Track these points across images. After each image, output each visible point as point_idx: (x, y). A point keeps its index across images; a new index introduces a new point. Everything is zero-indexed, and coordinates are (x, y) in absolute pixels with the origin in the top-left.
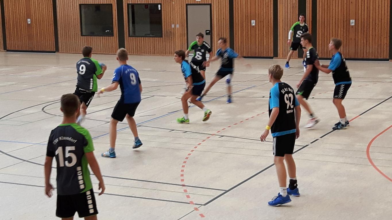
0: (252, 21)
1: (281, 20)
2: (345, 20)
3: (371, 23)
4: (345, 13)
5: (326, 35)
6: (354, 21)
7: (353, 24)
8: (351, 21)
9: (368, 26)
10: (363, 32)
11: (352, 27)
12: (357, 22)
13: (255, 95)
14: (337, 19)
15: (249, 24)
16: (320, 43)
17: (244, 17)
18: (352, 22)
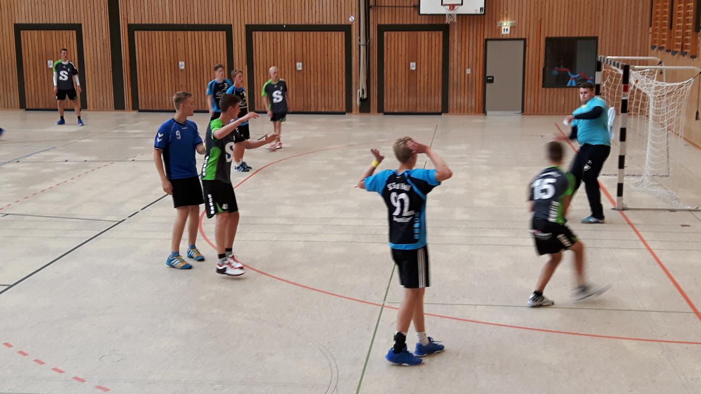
0: (49, 62)
1: (89, 61)
2: (172, 62)
3: (205, 67)
4: (172, 53)
5: (149, 80)
6: (183, 63)
7: (183, 67)
8: (180, 63)
9: (202, 70)
10: (195, 76)
11: (182, 70)
12: (187, 65)
13: (55, 159)
14: (162, 60)
15: (45, 66)
16: (143, 91)
17: (37, 56)
18: (182, 65)
